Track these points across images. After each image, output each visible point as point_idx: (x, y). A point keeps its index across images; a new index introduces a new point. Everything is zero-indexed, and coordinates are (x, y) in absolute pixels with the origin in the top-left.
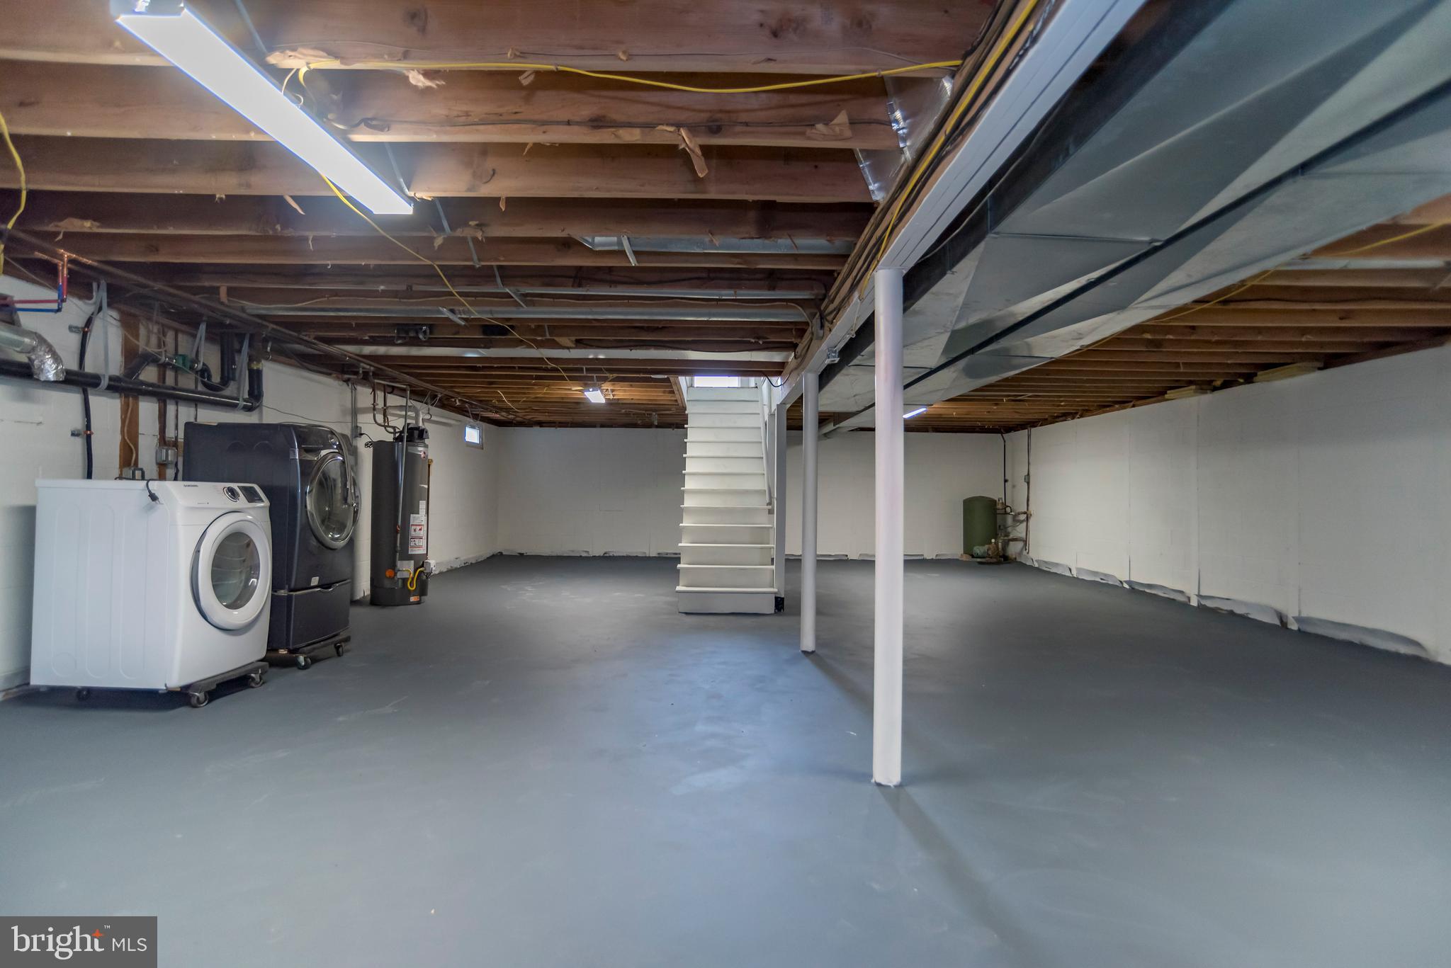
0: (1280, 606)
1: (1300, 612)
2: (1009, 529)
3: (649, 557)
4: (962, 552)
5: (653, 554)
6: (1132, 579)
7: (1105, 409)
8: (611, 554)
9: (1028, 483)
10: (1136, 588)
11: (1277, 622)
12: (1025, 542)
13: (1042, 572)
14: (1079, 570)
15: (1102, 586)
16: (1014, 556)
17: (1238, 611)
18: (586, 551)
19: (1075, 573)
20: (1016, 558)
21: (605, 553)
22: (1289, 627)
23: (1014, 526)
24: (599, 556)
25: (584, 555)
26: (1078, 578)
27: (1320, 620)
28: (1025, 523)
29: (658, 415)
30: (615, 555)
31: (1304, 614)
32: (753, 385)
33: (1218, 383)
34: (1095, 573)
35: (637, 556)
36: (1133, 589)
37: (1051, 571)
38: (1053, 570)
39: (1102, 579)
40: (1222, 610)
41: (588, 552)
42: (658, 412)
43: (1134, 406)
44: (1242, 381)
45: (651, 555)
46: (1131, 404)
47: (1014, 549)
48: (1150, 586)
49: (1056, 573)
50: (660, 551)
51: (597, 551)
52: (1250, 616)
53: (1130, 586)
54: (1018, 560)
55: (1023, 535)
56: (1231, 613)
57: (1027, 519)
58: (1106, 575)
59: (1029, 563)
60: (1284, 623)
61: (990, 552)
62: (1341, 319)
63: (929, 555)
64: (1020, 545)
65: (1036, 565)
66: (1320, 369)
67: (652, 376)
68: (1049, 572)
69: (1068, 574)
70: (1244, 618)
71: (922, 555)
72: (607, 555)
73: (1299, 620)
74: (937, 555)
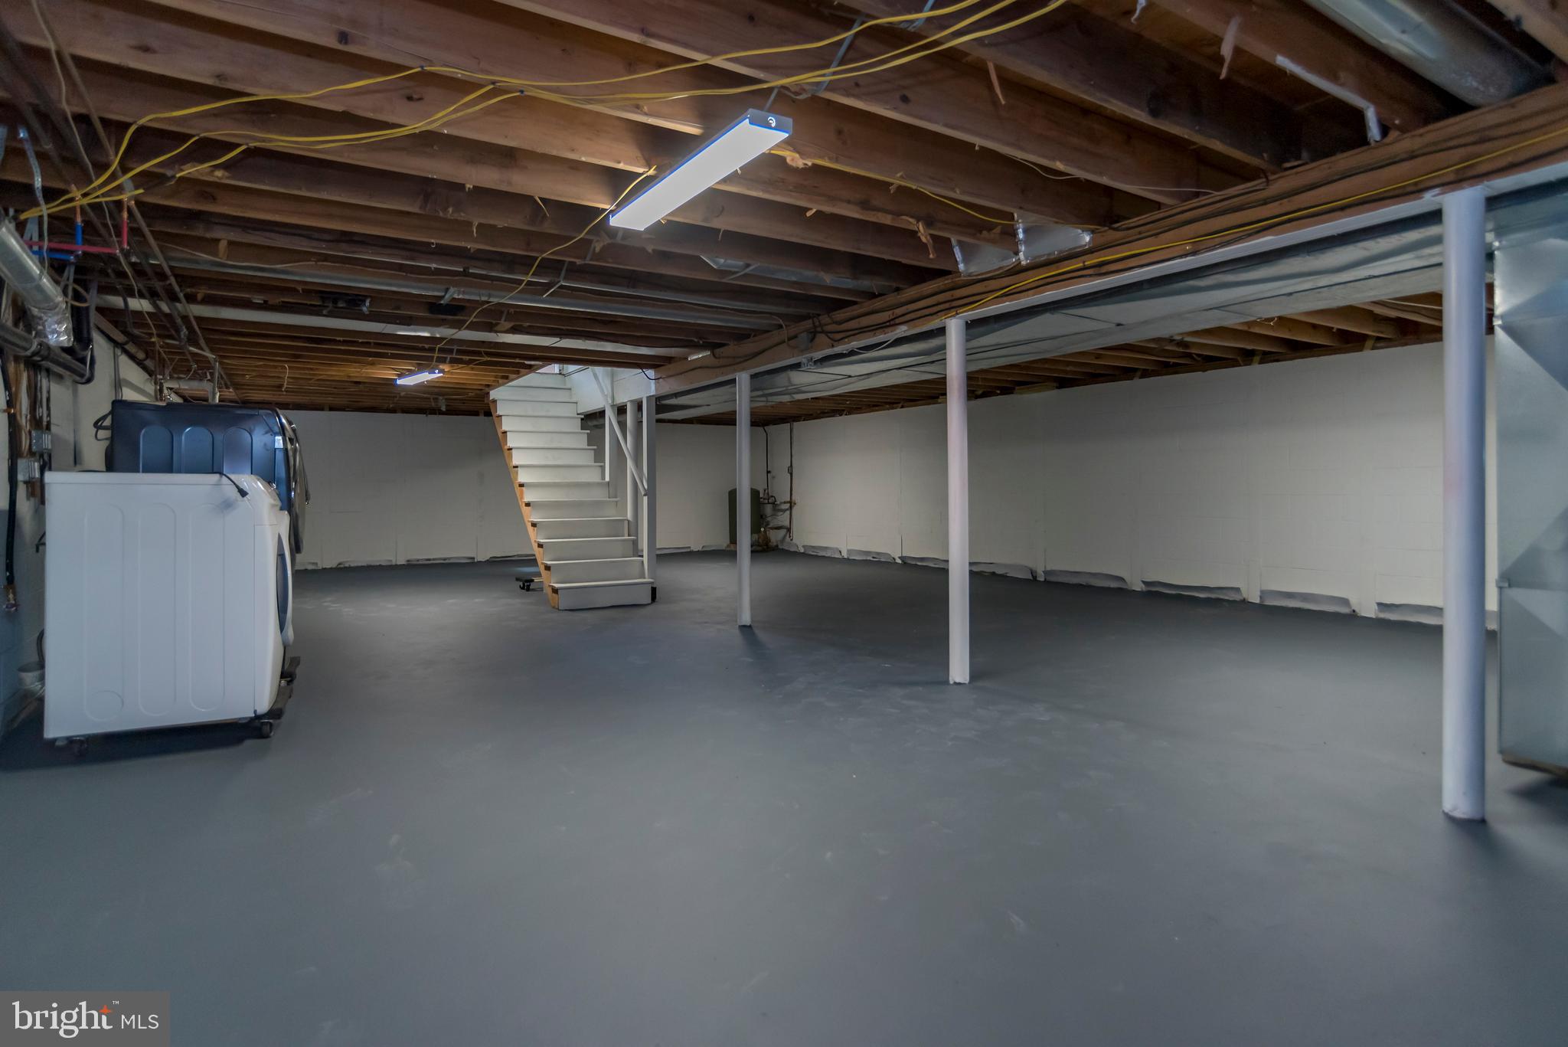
0: (1031, 565)
1: (1045, 567)
2: (769, 519)
3: (396, 565)
4: (729, 542)
5: (401, 561)
6: (904, 555)
7: (874, 408)
8: (347, 565)
9: (791, 474)
10: (909, 562)
11: (1031, 578)
12: (789, 530)
13: (810, 556)
14: (849, 551)
15: (876, 563)
16: (775, 544)
17: (999, 571)
18: (313, 564)
19: (845, 555)
20: (777, 546)
21: (339, 564)
22: (1038, 579)
23: (774, 515)
24: (331, 568)
25: (310, 567)
26: (848, 559)
27: (1061, 571)
28: (788, 512)
29: (446, 399)
30: (352, 565)
31: (1048, 569)
32: (557, 371)
33: (980, 392)
34: (868, 553)
35: (380, 565)
36: (905, 563)
37: (819, 554)
38: (821, 553)
39: (874, 558)
40: (986, 572)
41: (316, 564)
42: (446, 397)
43: (902, 407)
44: (999, 392)
45: (399, 563)
46: (900, 405)
47: (775, 537)
48: (922, 559)
49: (824, 556)
50: (409, 558)
51: (329, 563)
52: (1008, 575)
53: (903, 561)
54: (780, 547)
55: (787, 523)
56: (993, 573)
57: (791, 507)
58: (878, 553)
59: (792, 550)
60: (1035, 578)
61: (760, 541)
62: (1096, 358)
63: (696, 547)
64: (783, 532)
65: (802, 551)
66: (1058, 388)
67: (526, 362)
68: (816, 556)
69: (837, 556)
70: (1003, 577)
71: (690, 547)
72: (342, 566)
73: (1046, 573)
74: (703, 547)
